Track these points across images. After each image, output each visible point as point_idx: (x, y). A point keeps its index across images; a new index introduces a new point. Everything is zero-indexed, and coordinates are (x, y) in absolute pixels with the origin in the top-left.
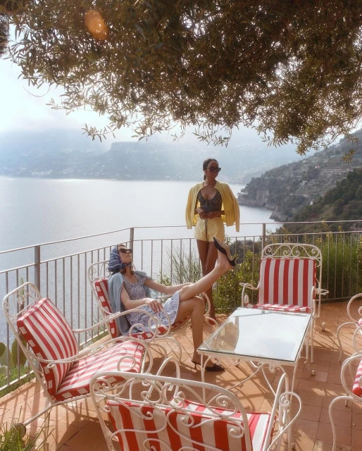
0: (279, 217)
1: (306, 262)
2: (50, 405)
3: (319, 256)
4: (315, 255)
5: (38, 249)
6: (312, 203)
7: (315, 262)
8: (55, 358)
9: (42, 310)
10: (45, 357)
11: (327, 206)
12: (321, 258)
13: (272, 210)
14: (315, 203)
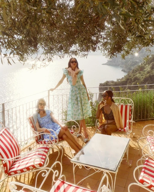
0: (126, 70)
1: (126, 107)
2: (5, 177)
3: (132, 104)
4: (130, 103)
5: (3, 105)
6: (140, 64)
7: (130, 106)
8: (8, 157)
9: (3, 134)
10: (3, 157)
11: (147, 65)
12: (133, 105)
13: (123, 67)
14: (142, 64)
